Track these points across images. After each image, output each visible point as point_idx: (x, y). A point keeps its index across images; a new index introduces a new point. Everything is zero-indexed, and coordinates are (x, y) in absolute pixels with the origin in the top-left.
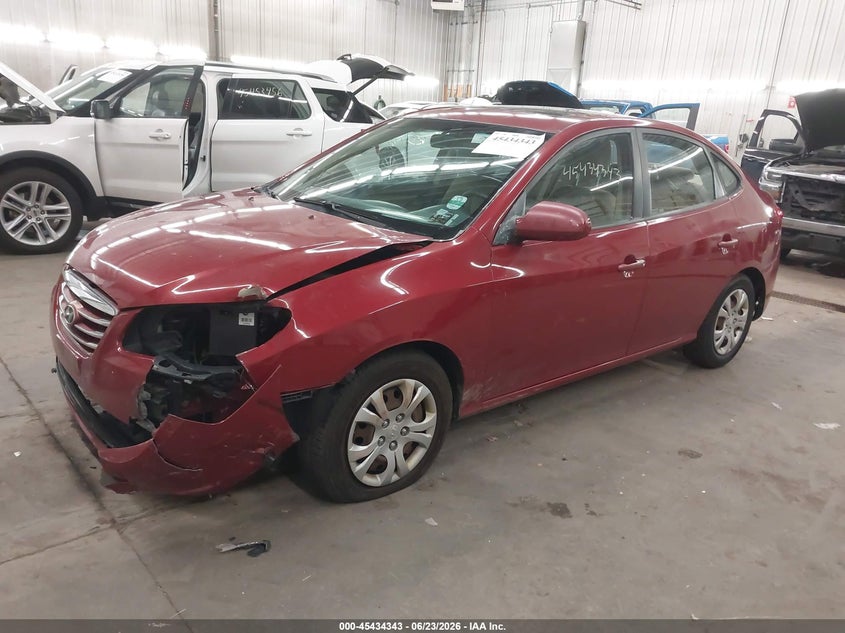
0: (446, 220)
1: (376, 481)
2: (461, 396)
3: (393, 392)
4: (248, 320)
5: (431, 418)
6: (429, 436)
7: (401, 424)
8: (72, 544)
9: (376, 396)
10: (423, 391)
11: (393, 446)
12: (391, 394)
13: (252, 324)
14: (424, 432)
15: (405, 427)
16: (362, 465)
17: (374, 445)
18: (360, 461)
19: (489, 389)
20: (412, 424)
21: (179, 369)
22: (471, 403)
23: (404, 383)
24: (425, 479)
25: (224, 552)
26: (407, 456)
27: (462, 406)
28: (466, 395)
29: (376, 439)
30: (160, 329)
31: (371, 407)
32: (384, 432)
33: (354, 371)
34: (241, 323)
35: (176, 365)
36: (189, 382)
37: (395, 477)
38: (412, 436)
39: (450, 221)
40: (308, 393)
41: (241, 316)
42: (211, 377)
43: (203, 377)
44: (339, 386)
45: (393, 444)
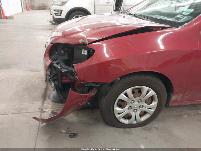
0: (180, 19)
1: (126, 122)
2: (172, 97)
3: (137, 90)
4: (85, 52)
5: (154, 104)
6: (153, 110)
7: (140, 104)
8: (27, 114)
9: (129, 91)
10: (152, 92)
11: (135, 111)
12: (136, 91)
13: (86, 54)
14: (151, 109)
15: (142, 105)
16: (120, 115)
17: (126, 109)
18: (120, 114)
19: (186, 97)
20: (145, 104)
21: (61, 66)
22: (175, 101)
23: (143, 88)
24: (148, 126)
25: (63, 133)
26: (141, 116)
27: (171, 101)
28: (174, 98)
29: (127, 107)
30: (62, 52)
31: (126, 95)
32: (132, 105)
33: (119, 79)
34: (83, 53)
35: (60, 65)
36: (63, 72)
37: (135, 122)
38: (144, 109)
39: (182, 19)
40: (98, 84)
41: (83, 50)
42: (68, 71)
43: (66, 70)
44: (112, 84)
45: (135, 110)
